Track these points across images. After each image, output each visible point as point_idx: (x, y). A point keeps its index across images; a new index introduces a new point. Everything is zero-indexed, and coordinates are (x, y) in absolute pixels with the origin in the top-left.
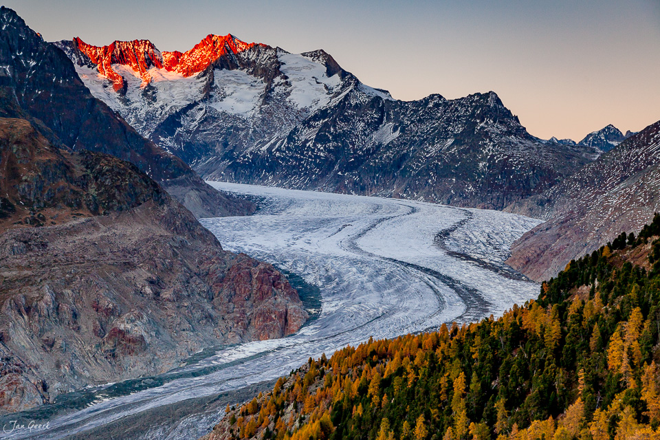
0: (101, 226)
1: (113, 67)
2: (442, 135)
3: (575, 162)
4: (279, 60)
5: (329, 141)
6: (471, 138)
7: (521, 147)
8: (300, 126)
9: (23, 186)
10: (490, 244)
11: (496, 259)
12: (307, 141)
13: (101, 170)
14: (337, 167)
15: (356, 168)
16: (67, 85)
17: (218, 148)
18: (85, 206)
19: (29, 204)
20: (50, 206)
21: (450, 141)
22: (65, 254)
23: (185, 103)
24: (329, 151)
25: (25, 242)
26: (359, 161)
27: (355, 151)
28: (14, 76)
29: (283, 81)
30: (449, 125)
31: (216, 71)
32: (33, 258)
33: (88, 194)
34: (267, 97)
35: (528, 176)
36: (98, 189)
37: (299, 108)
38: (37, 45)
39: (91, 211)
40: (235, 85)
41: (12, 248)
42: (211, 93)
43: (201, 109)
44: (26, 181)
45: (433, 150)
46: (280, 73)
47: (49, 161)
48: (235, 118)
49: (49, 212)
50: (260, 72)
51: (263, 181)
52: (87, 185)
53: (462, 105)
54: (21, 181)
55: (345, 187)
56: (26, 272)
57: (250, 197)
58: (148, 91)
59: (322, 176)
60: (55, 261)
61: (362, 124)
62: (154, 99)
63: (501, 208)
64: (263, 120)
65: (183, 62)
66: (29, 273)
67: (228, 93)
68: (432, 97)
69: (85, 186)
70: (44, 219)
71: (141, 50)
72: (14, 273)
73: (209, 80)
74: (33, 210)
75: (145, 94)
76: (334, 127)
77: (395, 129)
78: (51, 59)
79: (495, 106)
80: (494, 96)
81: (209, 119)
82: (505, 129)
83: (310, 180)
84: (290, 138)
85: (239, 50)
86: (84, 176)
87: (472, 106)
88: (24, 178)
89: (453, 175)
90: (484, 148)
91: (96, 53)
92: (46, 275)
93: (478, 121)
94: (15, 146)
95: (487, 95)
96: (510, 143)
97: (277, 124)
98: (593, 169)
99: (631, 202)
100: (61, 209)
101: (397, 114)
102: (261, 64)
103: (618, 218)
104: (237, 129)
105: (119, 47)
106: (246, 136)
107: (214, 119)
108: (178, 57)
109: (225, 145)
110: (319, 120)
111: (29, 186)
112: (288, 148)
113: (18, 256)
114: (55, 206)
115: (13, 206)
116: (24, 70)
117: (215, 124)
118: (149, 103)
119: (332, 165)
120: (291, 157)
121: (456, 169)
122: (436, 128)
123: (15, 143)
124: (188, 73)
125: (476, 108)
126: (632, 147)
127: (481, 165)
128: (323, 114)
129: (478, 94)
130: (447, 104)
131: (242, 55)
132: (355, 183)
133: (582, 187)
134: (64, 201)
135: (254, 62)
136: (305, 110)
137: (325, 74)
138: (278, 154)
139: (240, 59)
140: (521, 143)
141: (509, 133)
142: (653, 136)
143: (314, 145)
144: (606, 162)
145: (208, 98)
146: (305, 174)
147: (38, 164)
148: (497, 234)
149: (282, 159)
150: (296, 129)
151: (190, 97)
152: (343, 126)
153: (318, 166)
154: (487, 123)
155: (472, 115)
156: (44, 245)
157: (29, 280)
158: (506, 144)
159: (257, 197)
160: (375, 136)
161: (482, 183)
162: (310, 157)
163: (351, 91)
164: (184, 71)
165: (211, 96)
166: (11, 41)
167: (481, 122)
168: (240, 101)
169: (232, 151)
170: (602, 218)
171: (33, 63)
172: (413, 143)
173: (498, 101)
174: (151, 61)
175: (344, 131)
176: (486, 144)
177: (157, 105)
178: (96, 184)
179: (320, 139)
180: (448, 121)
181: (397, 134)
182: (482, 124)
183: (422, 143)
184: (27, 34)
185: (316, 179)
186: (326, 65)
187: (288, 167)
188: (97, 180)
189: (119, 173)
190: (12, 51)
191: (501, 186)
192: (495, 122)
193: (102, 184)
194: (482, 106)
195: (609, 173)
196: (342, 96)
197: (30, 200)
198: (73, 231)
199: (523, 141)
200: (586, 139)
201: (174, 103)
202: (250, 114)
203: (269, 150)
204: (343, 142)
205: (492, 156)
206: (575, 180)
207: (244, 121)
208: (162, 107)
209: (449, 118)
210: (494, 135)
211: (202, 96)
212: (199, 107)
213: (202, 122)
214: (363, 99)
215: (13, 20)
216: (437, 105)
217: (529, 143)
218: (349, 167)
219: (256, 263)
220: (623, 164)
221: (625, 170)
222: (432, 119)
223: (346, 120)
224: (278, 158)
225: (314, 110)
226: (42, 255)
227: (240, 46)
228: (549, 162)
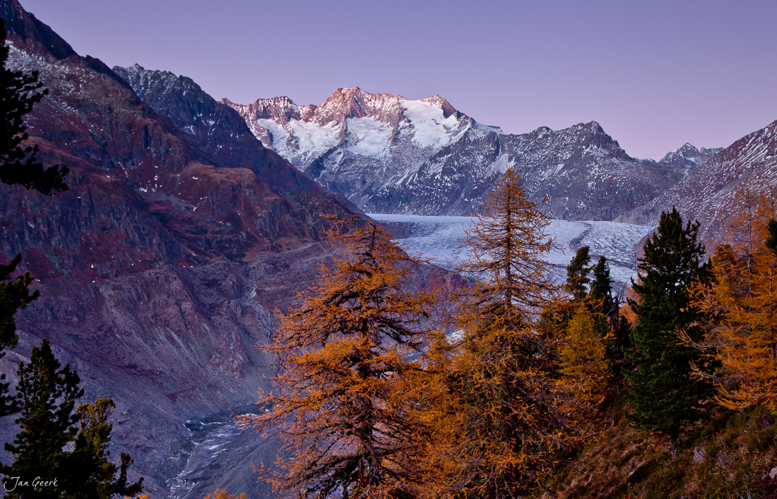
0: (324, 249)
1: (259, 121)
2: (553, 161)
3: (669, 176)
4: (402, 106)
5: (455, 173)
6: (578, 162)
7: (623, 167)
8: (428, 162)
9: (260, 221)
10: (615, 247)
11: (626, 259)
12: (435, 174)
13: (313, 206)
14: (463, 195)
15: (480, 194)
16: (243, 139)
17: (358, 185)
18: (308, 235)
19: (266, 235)
20: (282, 236)
21: (560, 166)
22: (304, 272)
23: (324, 150)
24: (455, 182)
25: (274, 264)
26: (482, 188)
27: (477, 180)
28: (197, 134)
29: (407, 124)
30: (558, 152)
31: (348, 119)
32: (283, 276)
33: (308, 225)
34: (395, 139)
35: (631, 191)
36: (314, 221)
37: (424, 146)
38: (214, 106)
39: (313, 238)
40: (365, 130)
41: (266, 269)
42: (347, 139)
43: (340, 153)
44: (261, 217)
45: (546, 175)
46: (404, 117)
47: (276, 200)
48: (369, 159)
49: (283, 241)
50: (385, 118)
51: (400, 210)
52: (305, 217)
53: (568, 135)
54: (257, 218)
55: (473, 210)
56: (282, 287)
57: (401, 224)
58: (291, 140)
59: (451, 203)
60: (300, 278)
61: (481, 157)
62: (298, 147)
63: (610, 219)
64: (394, 159)
65: (318, 113)
66: (284, 287)
67: (360, 138)
68: (541, 129)
69: (304, 219)
70: (280, 246)
71: (282, 106)
72: (273, 288)
73: (343, 127)
74: (270, 240)
75: (288, 143)
76: (458, 160)
77: (510, 159)
78: (227, 118)
79: (598, 134)
80: (596, 125)
81: (348, 160)
82: (607, 153)
83: (441, 207)
84: (420, 173)
85: (365, 100)
86: (301, 210)
87: (576, 135)
88: (259, 215)
89: (566, 195)
90: (591, 170)
91: (243, 111)
92: (298, 288)
93: (584, 147)
94: (247, 190)
95: (589, 125)
96: (613, 164)
97: (407, 162)
98: (690, 181)
99: (735, 205)
100: (291, 238)
101: (510, 146)
102: (386, 111)
103: (725, 218)
104: (373, 168)
105: (262, 104)
106: (381, 173)
107: (352, 161)
108: (313, 110)
109: (364, 182)
110: (443, 156)
111: (264, 221)
112: (419, 182)
113: (271, 276)
114: (286, 236)
115: (254, 237)
116: (206, 128)
117: (353, 165)
118: (293, 151)
119: (458, 193)
120: (423, 189)
121: (568, 189)
122: (546, 156)
123: (247, 188)
124: (323, 122)
125: (581, 136)
126: (723, 160)
127: (590, 184)
128: (446, 150)
129: (582, 124)
130: (554, 135)
131: (369, 104)
132: (481, 207)
133: (682, 197)
134: (292, 232)
135: (380, 109)
136: (430, 148)
137: (443, 116)
138: (411, 187)
139: (368, 108)
140: (622, 163)
141: (611, 156)
142: (741, 149)
143: (442, 177)
144: (701, 174)
145: (344, 144)
146: (436, 202)
147: (267, 203)
148: (619, 240)
149: (415, 191)
150: (424, 165)
151: (327, 143)
152: (465, 160)
153: (446, 195)
154: (592, 148)
155: (578, 142)
156: (287, 266)
157: (287, 293)
158: (609, 165)
159: (407, 223)
160: (493, 166)
161: (592, 200)
162: (439, 188)
163: (469, 129)
164: (320, 122)
165: (346, 142)
166: (191, 105)
167: (586, 148)
168: (372, 143)
169: (370, 187)
170: (710, 220)
171: (212, 123)
172: (528, 170)
173: (600, 129)
174: (291, 115)
175: (466, 163)
176: (592, 166)
177: (300, 152)
178: (312, 216)
179: (446, 171)
180: (557, 149)
181: (512, 163)
182: (588, 150)
183: (535, 169)
184: (204, 98)
185: (446, 206)
186: (443, 108)
187: (421, 197)
188: (312, 213)
189: (328, 207)
190: (193, 113)
191: (609, 201)
192: (598, 147)
193: (317, 216)
194: (586, 134)
195: (704, 183)
196: (461, 134)
197: (267, 232)
198: (305, 254)
199: (623, 162)
200: (667, 158)
201: (314, 150)
202: (382, 155)
203: (403, 184)
204: (466, 173)
205: (599, 176)
206: (675, 192)
207: (378, 161)
208: (305, 154)
209: (557, 146)
210: (598, 159)
211: (338, 142)
212: (338, 151)
213: (342, 164)
214: (480, 135)
215: (191, 87)
216: (546, 136)
217: (628, 163)
218: (474, 194)
219: (447, 272)
220: (716, 175)
221: (718, 180)
222: (542, 148)
223: (467, 154)
224: (412, 190)
225: (437, 147)
226: (288, 273)
227: (367, 96)
228: (648, 178)
